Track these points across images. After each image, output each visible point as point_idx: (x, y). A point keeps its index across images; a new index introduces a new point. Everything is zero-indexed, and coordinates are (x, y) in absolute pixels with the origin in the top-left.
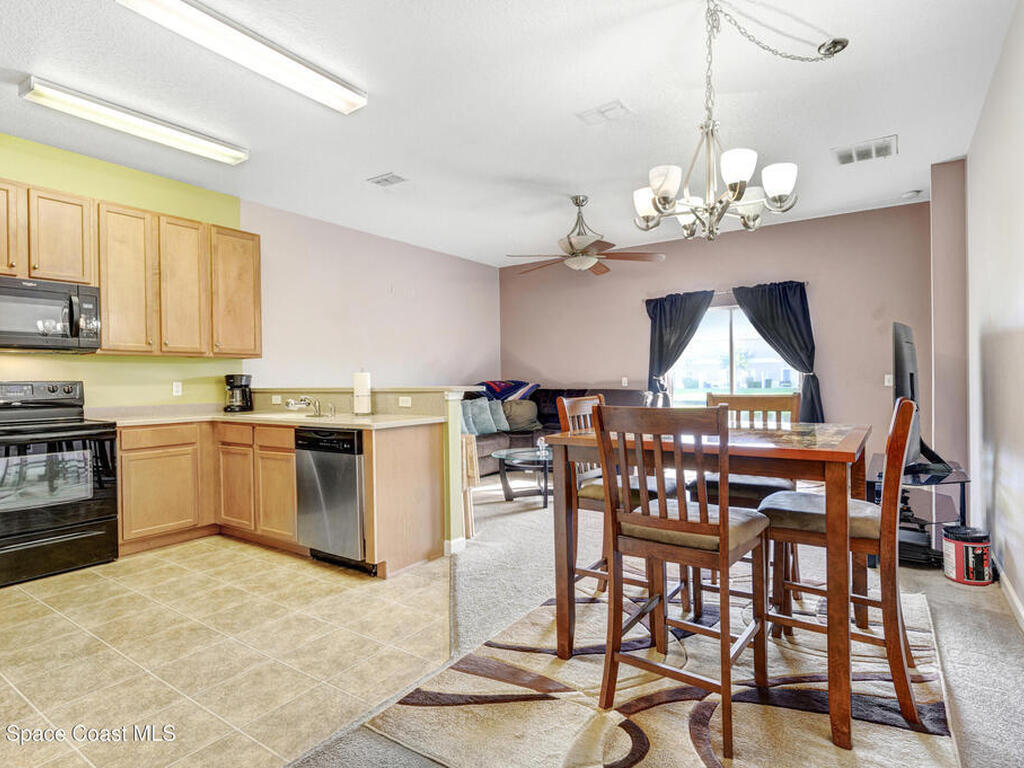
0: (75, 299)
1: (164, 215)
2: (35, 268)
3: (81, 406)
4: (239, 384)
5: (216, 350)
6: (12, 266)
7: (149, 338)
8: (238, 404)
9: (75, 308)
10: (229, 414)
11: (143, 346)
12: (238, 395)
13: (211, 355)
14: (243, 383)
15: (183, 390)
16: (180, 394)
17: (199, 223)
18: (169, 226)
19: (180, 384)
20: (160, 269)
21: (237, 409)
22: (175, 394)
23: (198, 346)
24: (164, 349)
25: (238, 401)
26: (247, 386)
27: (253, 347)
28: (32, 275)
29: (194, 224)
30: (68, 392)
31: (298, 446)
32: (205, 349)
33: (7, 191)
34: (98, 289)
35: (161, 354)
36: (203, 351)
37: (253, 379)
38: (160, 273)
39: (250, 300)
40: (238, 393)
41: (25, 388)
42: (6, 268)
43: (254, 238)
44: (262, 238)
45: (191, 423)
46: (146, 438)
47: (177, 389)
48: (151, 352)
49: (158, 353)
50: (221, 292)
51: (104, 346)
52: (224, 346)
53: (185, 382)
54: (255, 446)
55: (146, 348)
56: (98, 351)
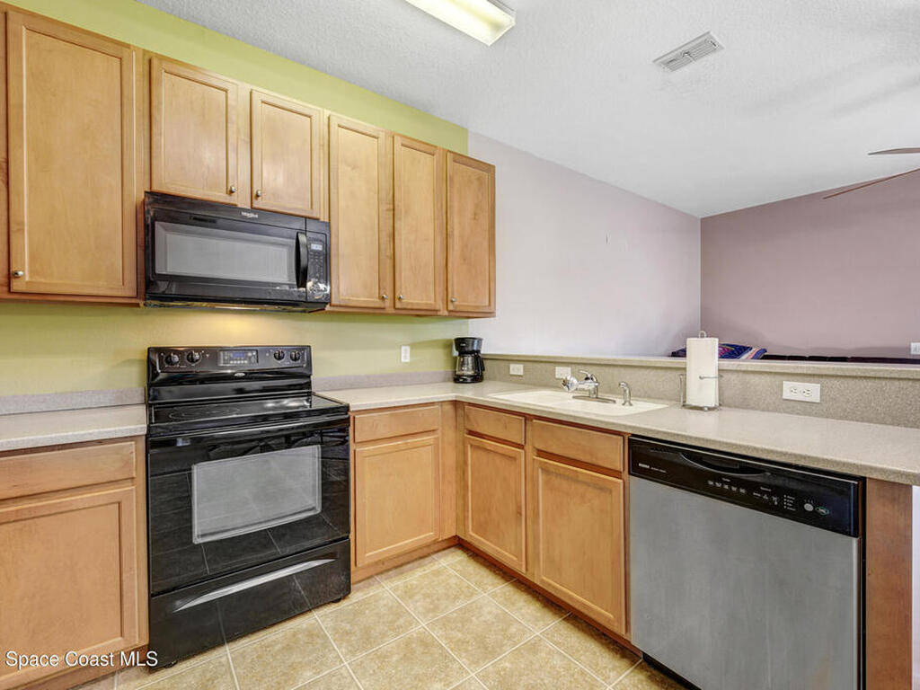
0: (302, 239)
1: (399, 135)
2: (257, 196)
3: (309, 377)
4: (470, 349)
5: (451, 308)
6: (231, 192)
7: (382, 292)
8: (471, 373)
9: (303, 250)
10: (461, 386)
11: (375, 302)
12: (470, 362)
13: (446, 313)
14: (475, 349)
15: (411, 356)
16: (408, 360)
17: (436, 147)
18: (403, 148)
19: (408, 348)
20: (394, 204)
21: (469, 380)
22: (403, 360)
23: (432, 302)
24: (398, 305)
25: (468, 370)
26: (478, 351)
27: (487, 303)
28: (255, 206)
29: (429, 149)
30: (295, 359)
31: (635, 470)
32: (440, 305)
33: (226, 91)
34: (328, 225)
35: (393, 311)
36: (438, 308)
37: (483, 342)
38: (394, 210)
39: (485, 244)
40: (469, 359)
41: (250, 354)
42: (226, 195)
43: (489, 169)
44: (496, 169)
45: (433, 403)
46: (383, 426)
47: (405, 355)
48: (383, 309)
49: (391, 311)
50: (456, 233)
51: (334, 301)
52: (459, 302)
53: (413, 346)
54: (529, 448)
55: (378, 303)
56: (328, 308)
